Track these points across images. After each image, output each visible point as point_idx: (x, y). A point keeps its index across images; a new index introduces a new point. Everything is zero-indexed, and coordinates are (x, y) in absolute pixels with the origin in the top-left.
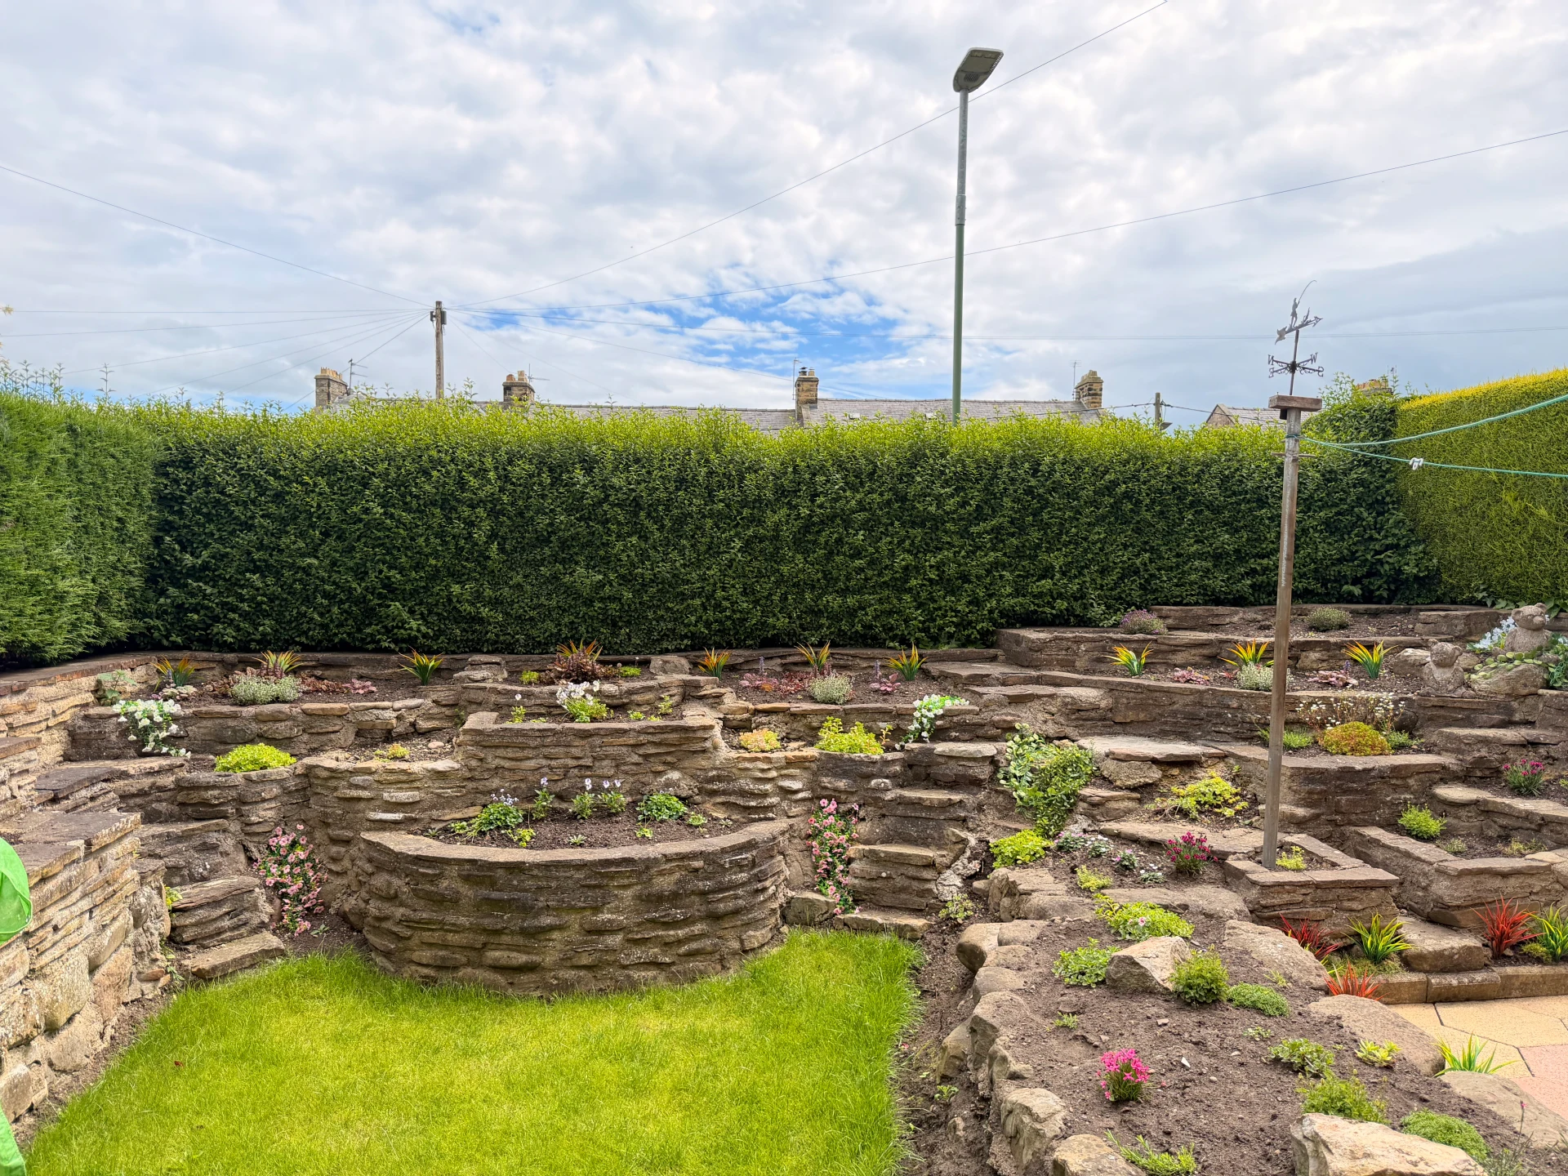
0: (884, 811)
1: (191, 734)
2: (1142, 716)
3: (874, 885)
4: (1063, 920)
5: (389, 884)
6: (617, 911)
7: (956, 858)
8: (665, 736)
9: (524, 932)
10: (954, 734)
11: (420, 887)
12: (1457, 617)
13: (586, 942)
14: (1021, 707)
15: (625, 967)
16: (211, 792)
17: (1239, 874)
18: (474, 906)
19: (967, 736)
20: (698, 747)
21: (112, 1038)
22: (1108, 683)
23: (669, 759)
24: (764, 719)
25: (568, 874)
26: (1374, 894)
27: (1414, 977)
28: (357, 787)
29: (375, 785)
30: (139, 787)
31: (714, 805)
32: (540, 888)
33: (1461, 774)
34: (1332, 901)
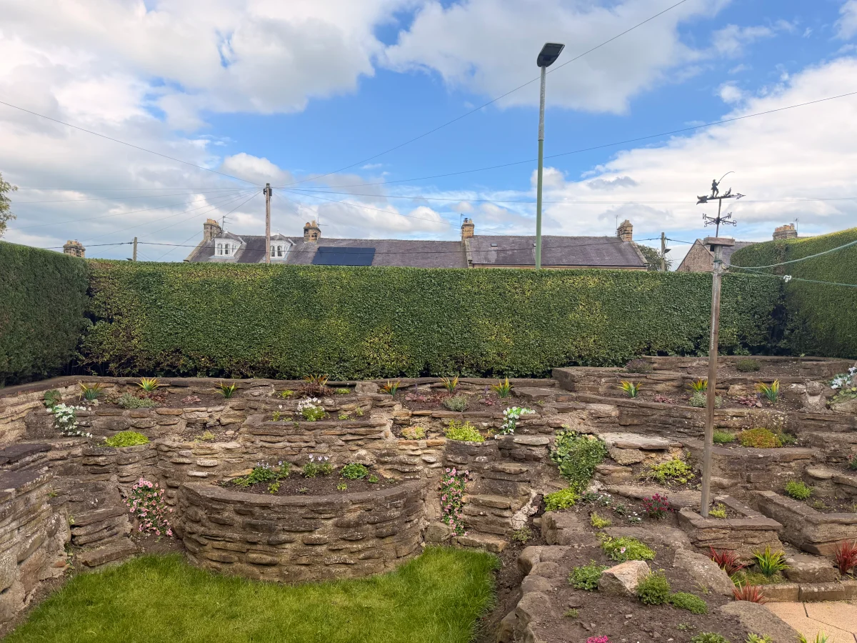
0: (483, 475)
1: (94, 425)
2: (636, 422)
3: (476, 519)
4: (579, 546)
5: (196, 513)
6: (323, 533)
7: (524, 504)
8: (357, 429)
9: (269, 544)
10: (526, 430)
11: (213, 516)
12: (823, 365)
13: (305, 550)
14: (565, 415)
15: (327, 565)
16: (100, 458)
17: (687, 520)
18: (242, 528)
19: (533, 431)
20: (376, 436)
21: (31, 601)
22: (616, 402)
23: (360, 442)
24: (417, 420)
25: (295, 511)
26: (767, 534)
27: (793, 586)
28: (183, 456)
29: (193, 456)
30: (61, 455)
31: (385, 470)
32: (279, 519)
33: (823, 460)
34: (741, 538)
